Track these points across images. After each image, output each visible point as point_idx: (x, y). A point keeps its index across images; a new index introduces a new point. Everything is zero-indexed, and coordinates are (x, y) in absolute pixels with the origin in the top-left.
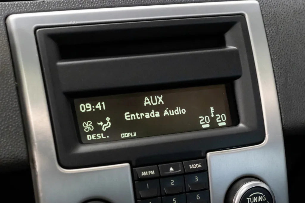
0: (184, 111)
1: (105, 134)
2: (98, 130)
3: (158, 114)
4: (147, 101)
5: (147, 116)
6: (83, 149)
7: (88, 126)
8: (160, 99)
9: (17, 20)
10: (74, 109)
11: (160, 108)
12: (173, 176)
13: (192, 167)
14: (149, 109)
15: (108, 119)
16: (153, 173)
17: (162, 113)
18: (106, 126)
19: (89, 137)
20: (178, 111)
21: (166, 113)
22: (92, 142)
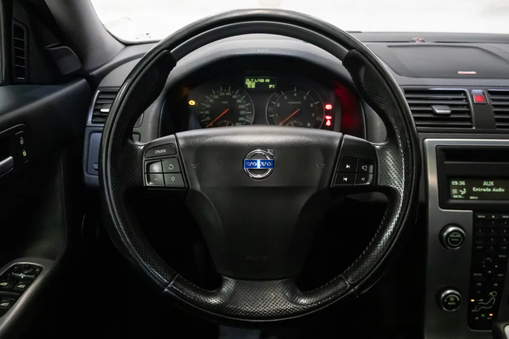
0: (503, 190)
1: (462, 196)
2: (459, 193)
3: (490, 190)
4: (485, 183)
5: (484, 190)
6: (452, 201)
7: (455, 191)
8: (492, 183)
9: (429, 141)
10: (449, 184)
11: (491, 187)
12: (493, 219)
13: (504, 217)
14: (486, 187)
15: (465, 189)
16: (484, 217)
17: (492, 189)
18: (464, 192)
19: (455, 196)
20: (501, 190)
21: (494, 190)
22: (456, 199)
